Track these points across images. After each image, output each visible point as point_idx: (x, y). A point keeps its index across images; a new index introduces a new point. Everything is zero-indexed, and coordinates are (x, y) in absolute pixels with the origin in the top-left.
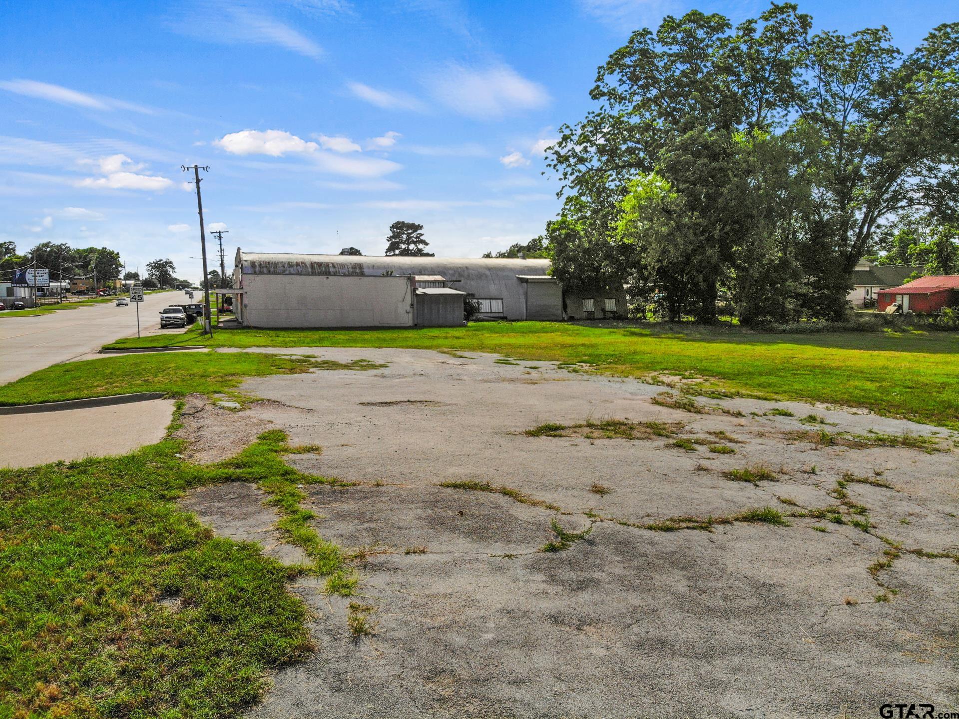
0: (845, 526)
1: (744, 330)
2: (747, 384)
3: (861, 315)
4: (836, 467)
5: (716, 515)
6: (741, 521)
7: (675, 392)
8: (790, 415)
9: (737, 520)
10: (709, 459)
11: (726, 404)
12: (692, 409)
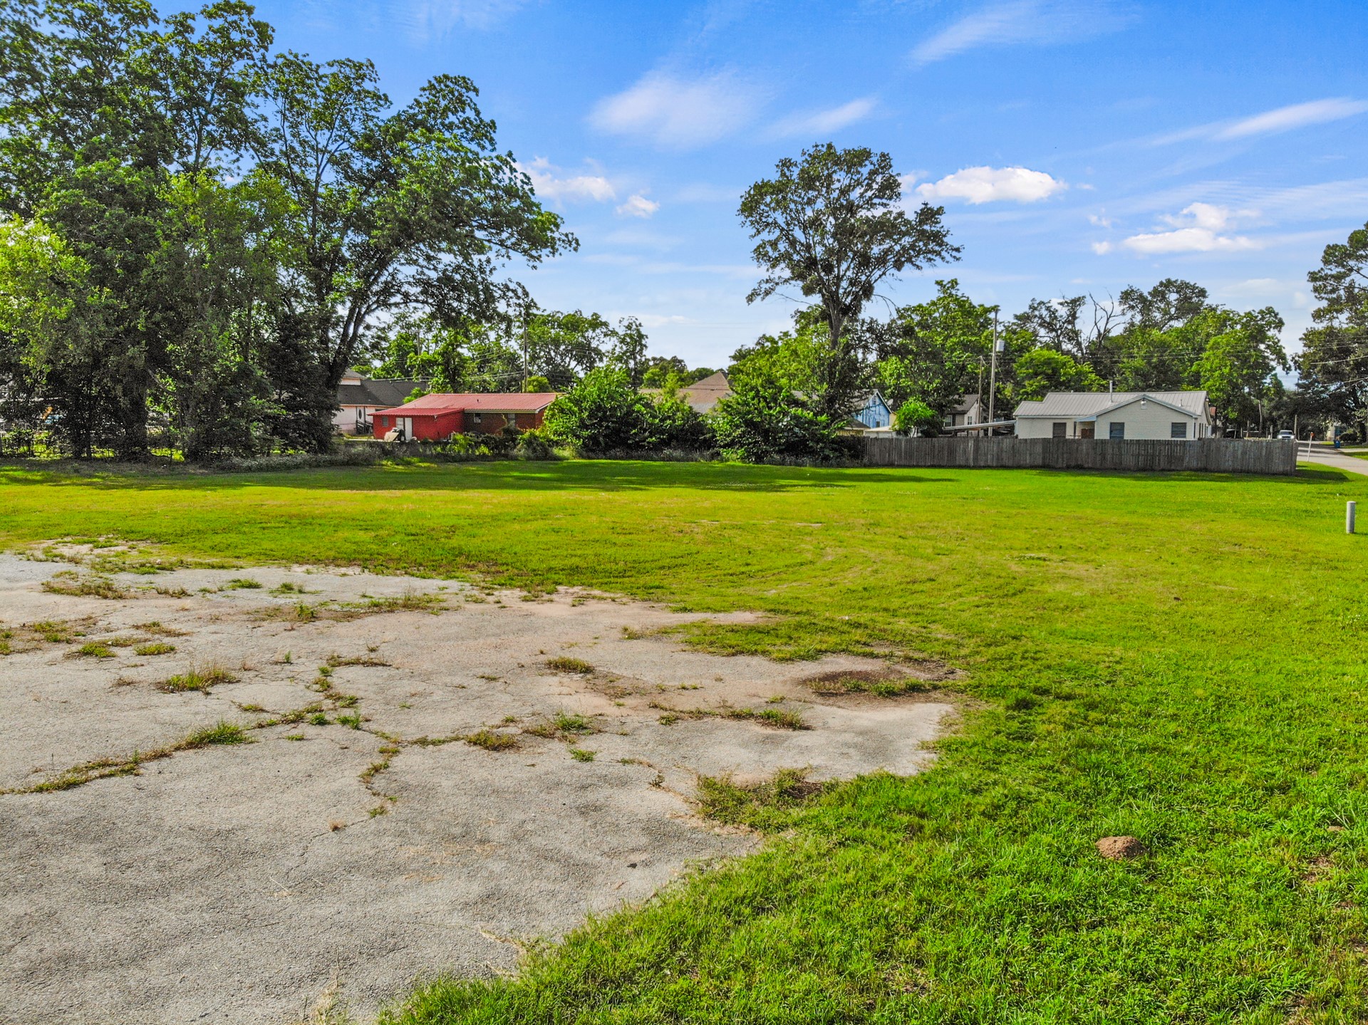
0: (329, 727)
1: (191, 469)
2: (195, 547)
3: (353, 444)
4: (319, 650)
5: (147, 749)
6: (184, 749)
7: (81, 570)
8: (257, 586)
9: (177, 749)
10: (136, 666)
11: (163, 580)
12: (110, 594)
